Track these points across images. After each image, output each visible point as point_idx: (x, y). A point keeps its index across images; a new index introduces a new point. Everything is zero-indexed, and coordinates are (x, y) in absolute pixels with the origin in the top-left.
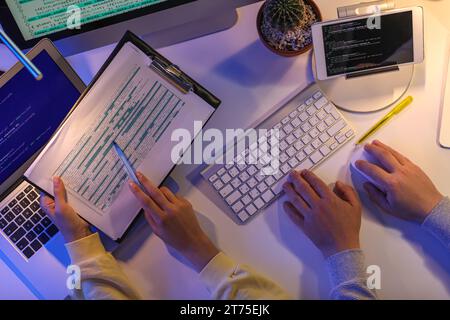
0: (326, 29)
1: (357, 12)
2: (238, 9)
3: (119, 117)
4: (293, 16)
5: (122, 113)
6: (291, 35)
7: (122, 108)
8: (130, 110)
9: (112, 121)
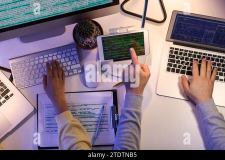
1: (118, 31)
3: (84, 111)
4: (88, 31)
5: (86, 110)
6: (88, 40)
7: (88, 109)
8: (90, 113)
9: (81, 109)
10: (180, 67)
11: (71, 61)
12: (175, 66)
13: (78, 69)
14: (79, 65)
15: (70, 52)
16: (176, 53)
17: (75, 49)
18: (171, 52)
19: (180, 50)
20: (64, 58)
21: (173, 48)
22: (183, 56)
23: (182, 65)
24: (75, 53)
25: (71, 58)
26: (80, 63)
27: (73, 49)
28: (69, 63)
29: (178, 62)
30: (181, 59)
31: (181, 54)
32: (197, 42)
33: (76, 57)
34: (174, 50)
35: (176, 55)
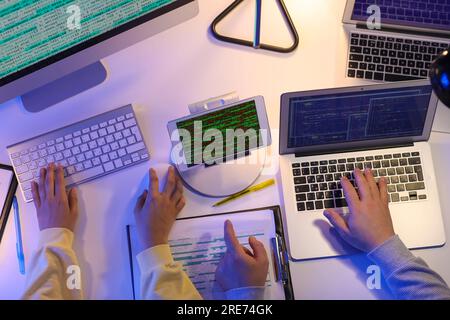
10: (320, 196)
11: (126, 138)
12: (311, 196)
13: (140, 152)
16: (306, 172)
17: (132, 115)
18: (296, 172)
19: (312, 164)
21: (298, 165)
22: (319, 174)
23: (324, 191)
27: (128, 116)
29: (315, 187)
30: (319, 180)
31: (315, 171)
32: (338, 140)
34: (301, 168)
35: (306, 176)
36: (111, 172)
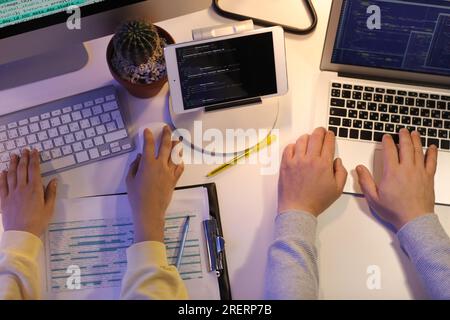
0: (180, 52)
1: (213, 33)
2: (86, 44)
4: (144, 41)
6: (144, 68)
10: (357, 124)
11: (105, 124)
12: (347, 123)
13: (122, 141)
14: (124, 131)
15: (101, 104)
16: (347, 94)
17: (113, 97)
18: (335, 93)
19: (356, 87)
20: (89, 118)
21: (339, 85)
22: (362, 100)
23: (363, 120)
24: (114, 105)
25: (106, 117)
26: (126, 127)
27: (108, 98)
28: (101, 130)
29: (353, 114)
30: (359, 107)
31: (357, 96)
33: (116, 115)
34: (342, 89)
35: (346, 99)
36: (84, 163)
